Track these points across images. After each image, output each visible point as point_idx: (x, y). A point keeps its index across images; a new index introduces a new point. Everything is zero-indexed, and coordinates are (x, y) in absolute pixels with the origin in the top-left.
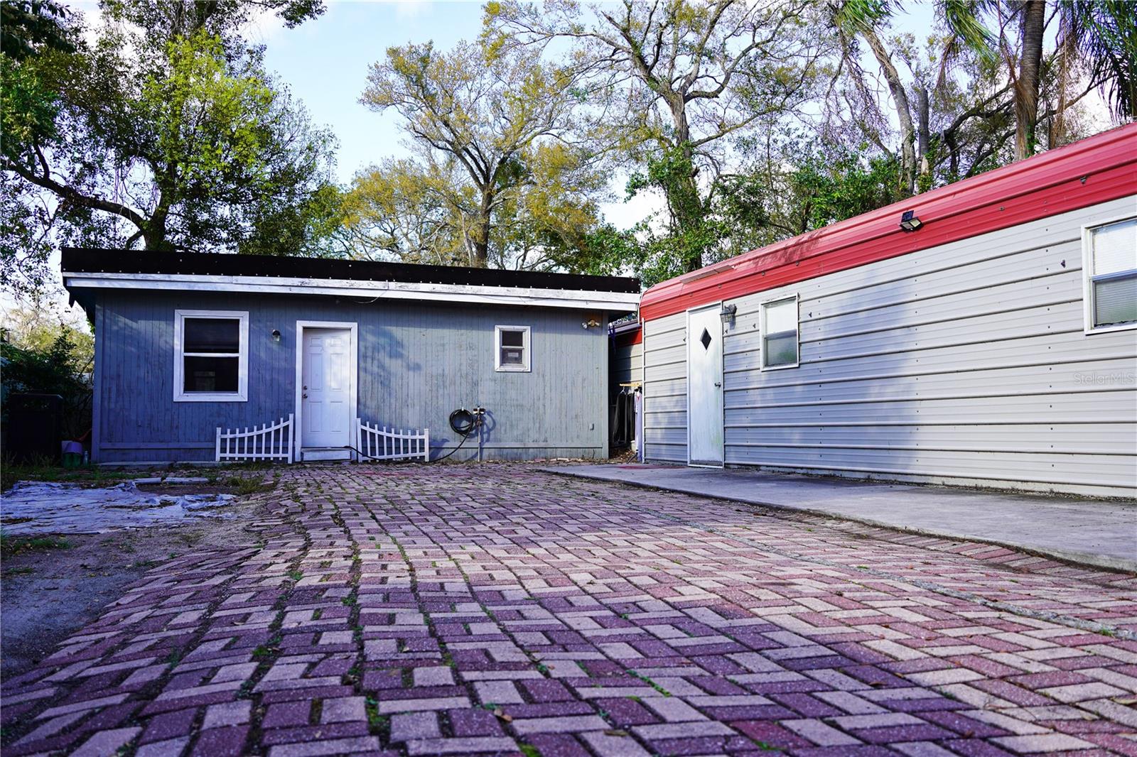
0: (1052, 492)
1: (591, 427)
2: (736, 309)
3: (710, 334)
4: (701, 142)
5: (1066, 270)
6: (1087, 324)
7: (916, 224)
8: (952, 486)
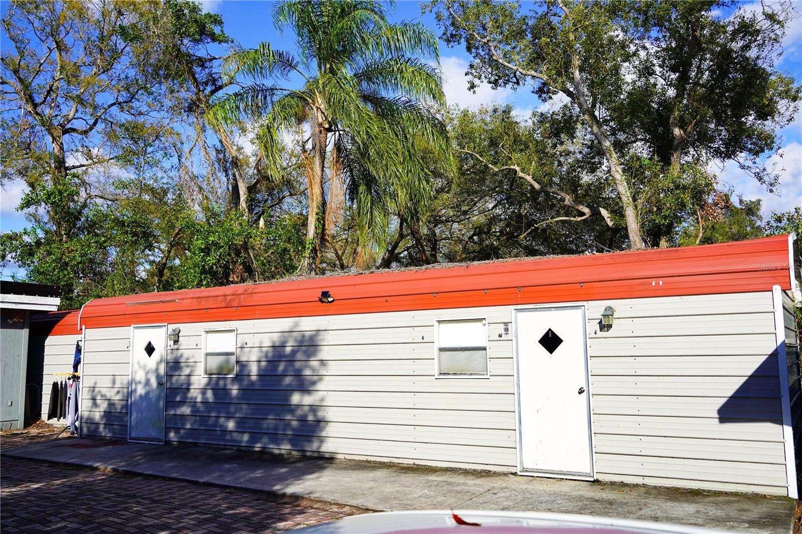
0: (414, 464)
1: (10, 403)
2: (180, 331)
3: (154, 344)
4: (74, 167)
5: (423, 341)
6: (436, 372)
7: (330, 299)
8: (351, 460)
